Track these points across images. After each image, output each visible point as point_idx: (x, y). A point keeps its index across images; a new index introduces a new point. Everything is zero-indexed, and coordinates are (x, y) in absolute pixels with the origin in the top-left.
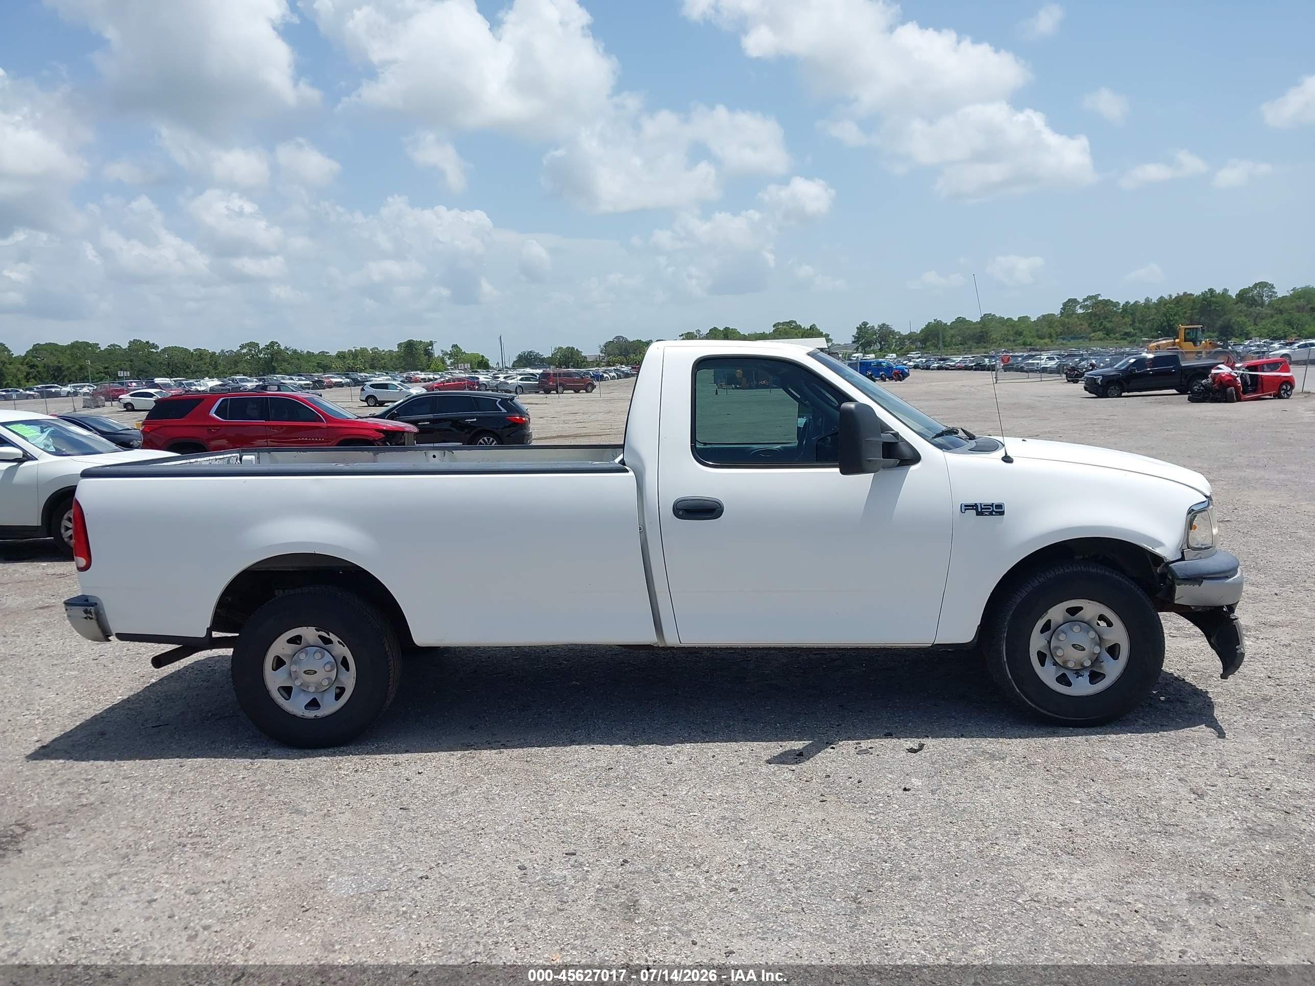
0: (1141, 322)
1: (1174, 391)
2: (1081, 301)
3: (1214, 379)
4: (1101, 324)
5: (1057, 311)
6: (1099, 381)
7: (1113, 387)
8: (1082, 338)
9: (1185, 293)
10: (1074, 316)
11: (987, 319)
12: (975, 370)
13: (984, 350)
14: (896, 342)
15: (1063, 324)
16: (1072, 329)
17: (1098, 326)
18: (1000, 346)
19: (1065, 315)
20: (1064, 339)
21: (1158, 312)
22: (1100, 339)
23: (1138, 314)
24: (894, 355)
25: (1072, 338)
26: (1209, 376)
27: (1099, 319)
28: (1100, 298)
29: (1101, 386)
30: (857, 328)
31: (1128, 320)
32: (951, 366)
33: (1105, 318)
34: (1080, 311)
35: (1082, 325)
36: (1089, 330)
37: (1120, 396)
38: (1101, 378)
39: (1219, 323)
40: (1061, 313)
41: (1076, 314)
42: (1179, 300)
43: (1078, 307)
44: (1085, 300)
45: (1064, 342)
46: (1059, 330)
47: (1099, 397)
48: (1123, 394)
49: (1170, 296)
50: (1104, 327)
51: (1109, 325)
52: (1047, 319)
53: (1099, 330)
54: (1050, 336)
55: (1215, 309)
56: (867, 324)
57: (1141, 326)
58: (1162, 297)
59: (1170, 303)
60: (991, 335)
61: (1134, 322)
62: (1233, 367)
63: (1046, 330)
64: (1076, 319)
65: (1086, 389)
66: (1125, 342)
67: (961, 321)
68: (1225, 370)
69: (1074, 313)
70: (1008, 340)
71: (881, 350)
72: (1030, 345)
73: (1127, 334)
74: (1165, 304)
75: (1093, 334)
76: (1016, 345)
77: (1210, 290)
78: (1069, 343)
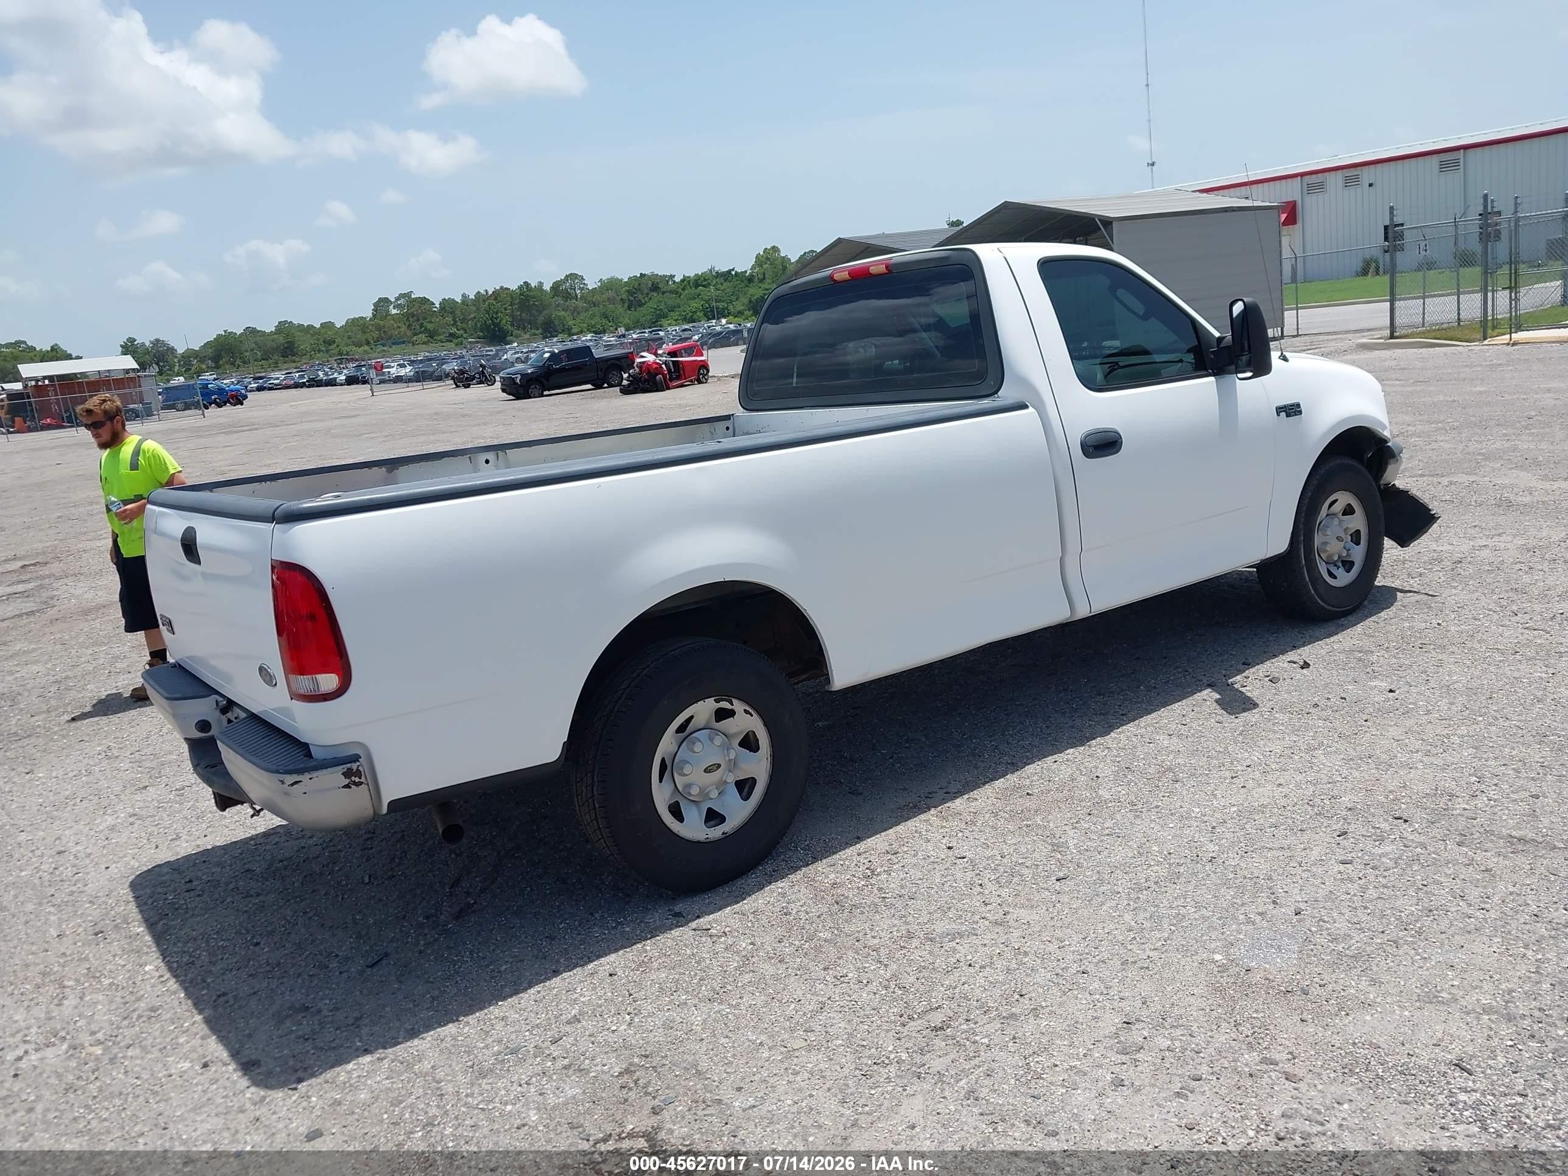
0: (463, 321)
1: (589, 386)
2: (393, 300)
3: (640, 368)
4: (421, 326)
5: (368, 313)
6: (518, 381)
7: (533, 386)
8: (404, 342)
9: (502, 288)
10: (389, 317)
11: (284, 328)
12: (309, 387)
13: (294, 365)
14: (179, 362)
15: (379, 328)
16: (390, 333)
17: (418, 327)
18: (311, 358)
19: (378, 316)
20: (384, 345)
21: (478, 309)
22: (424, 343)
23: (458, 312)
24: (182, 379)
25: (394, 344)
26: (635, 365)
27: (418, 320)
28: (413, 296)
29: (520, 386)
30: (121, 346)
31: (449, 319)
32: (276, 385)
33: (425, 319)
34: (394, 312)
35: (399, 327)
36: (409, 333)
37: (542, 396)
38: (519, 376)
39: (541, 319)
40: (374, 316)
41: (390, 315)
42: (497, 295)
43: (391, 307)
44: (397, 299)
45: (385, 348)
46: (376, 334)
47: (518, 398)
48: (546, 393)
49: (486, 291)
50: (426, 329)
51: (430, 326)
52: (356, 324)
53: (421, 333)
54: (368, 343)
55: (534, 304)
56: (135, 340)
57: (464, 325)
58: (479, 292)
59: (488, 299)
60: (298, 347)
61: (455, 322)
62: (656, 354)
63: (360, 336)
64: (392, 322)
65: (504, 390)
66: (452, 345)
67: (251, 332)
68: (649, 358)
69: (388, 314)
70: (319, 351)
71: (160, 373)
72: (347, 354)
73: (451, 335)
74: (484, 301)
75: (415, 338)
76: (331, 357)
77: (525, 283)
78: (390, 349)
